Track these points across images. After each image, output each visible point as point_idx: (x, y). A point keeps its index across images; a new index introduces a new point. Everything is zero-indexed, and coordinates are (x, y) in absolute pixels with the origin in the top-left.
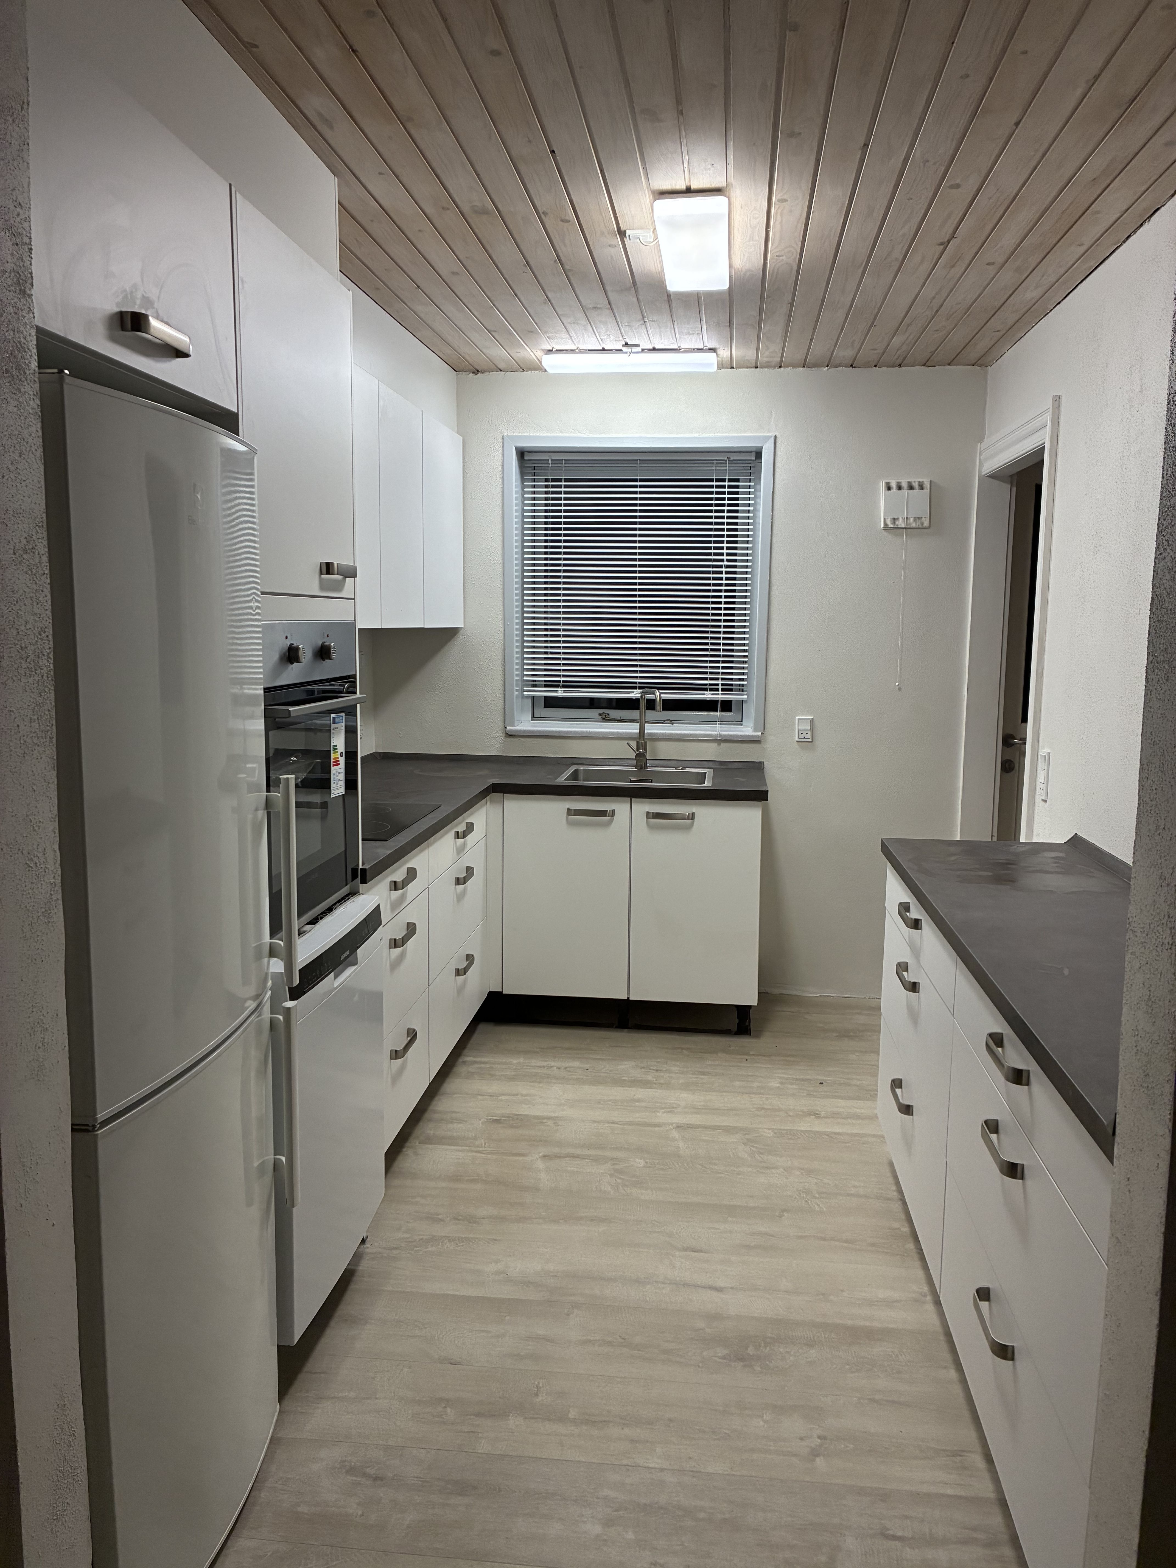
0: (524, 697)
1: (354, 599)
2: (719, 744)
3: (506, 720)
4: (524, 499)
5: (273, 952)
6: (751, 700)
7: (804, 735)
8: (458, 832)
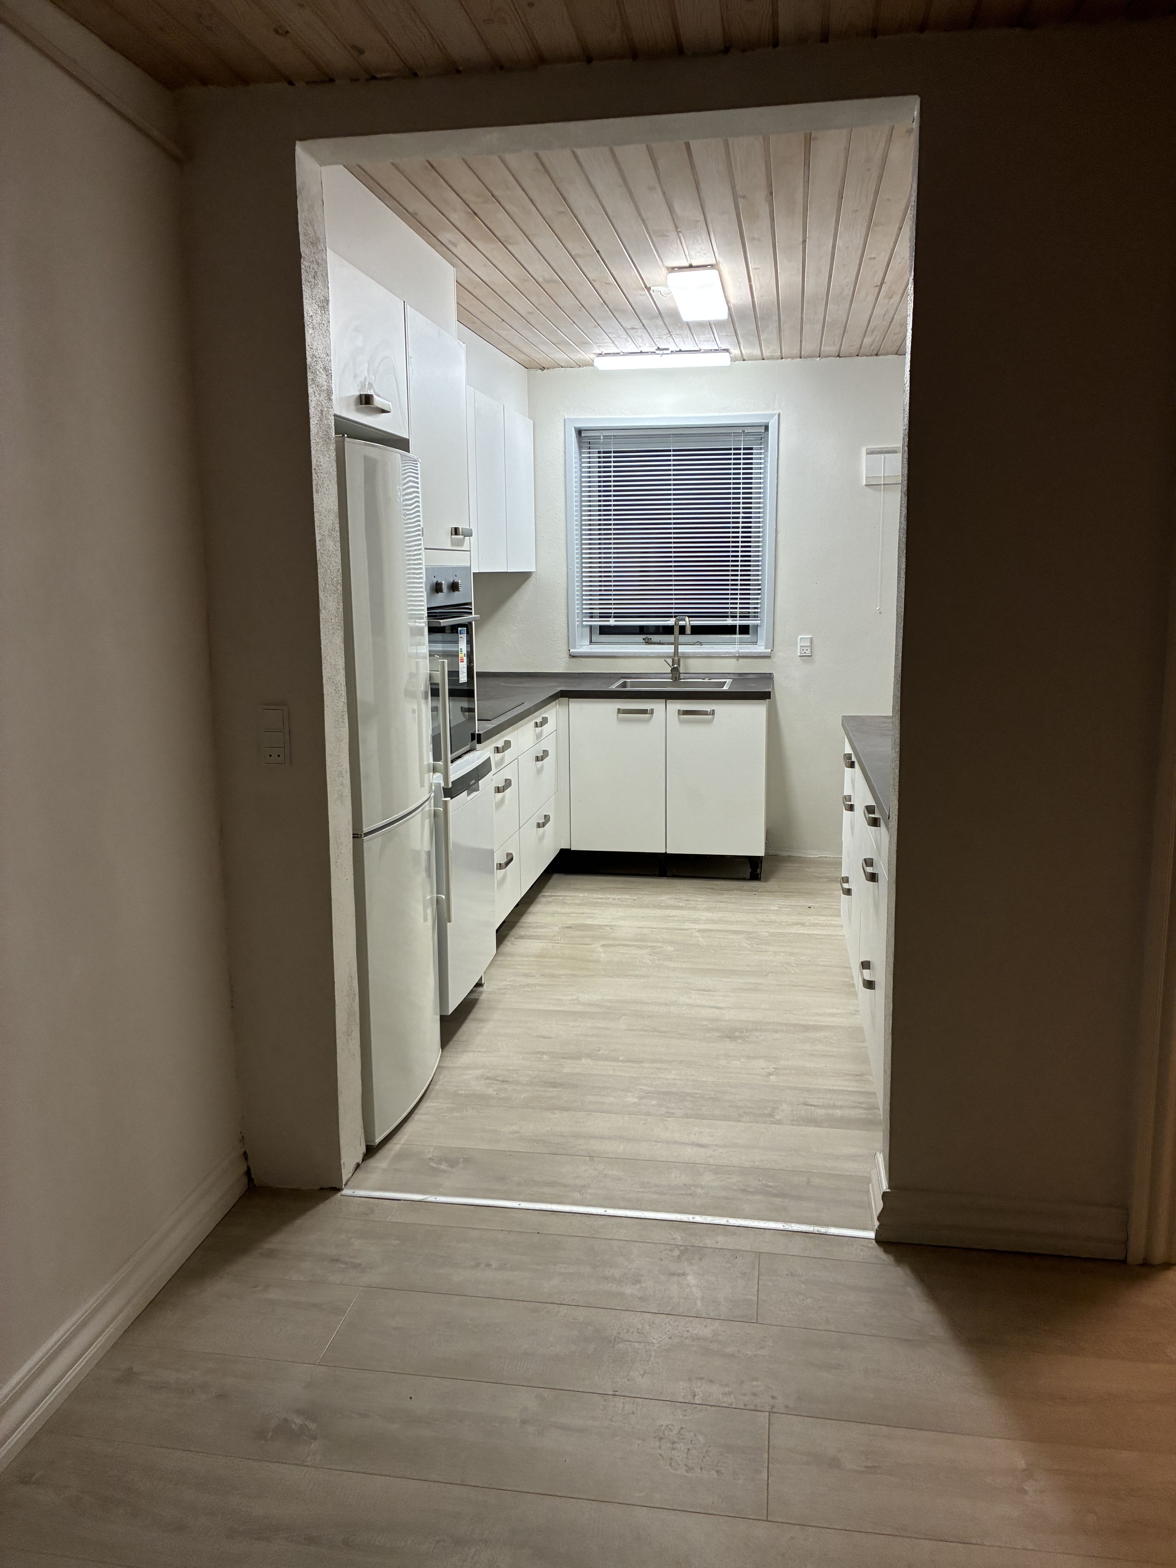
0: (583, 626)
1: (470, 551)
2: (738, 660)
3: (570, 644)
4: (582, 467)
5: (435, 770)
6: (762, 623)
7: (805, 651)
8: (537, 722)
